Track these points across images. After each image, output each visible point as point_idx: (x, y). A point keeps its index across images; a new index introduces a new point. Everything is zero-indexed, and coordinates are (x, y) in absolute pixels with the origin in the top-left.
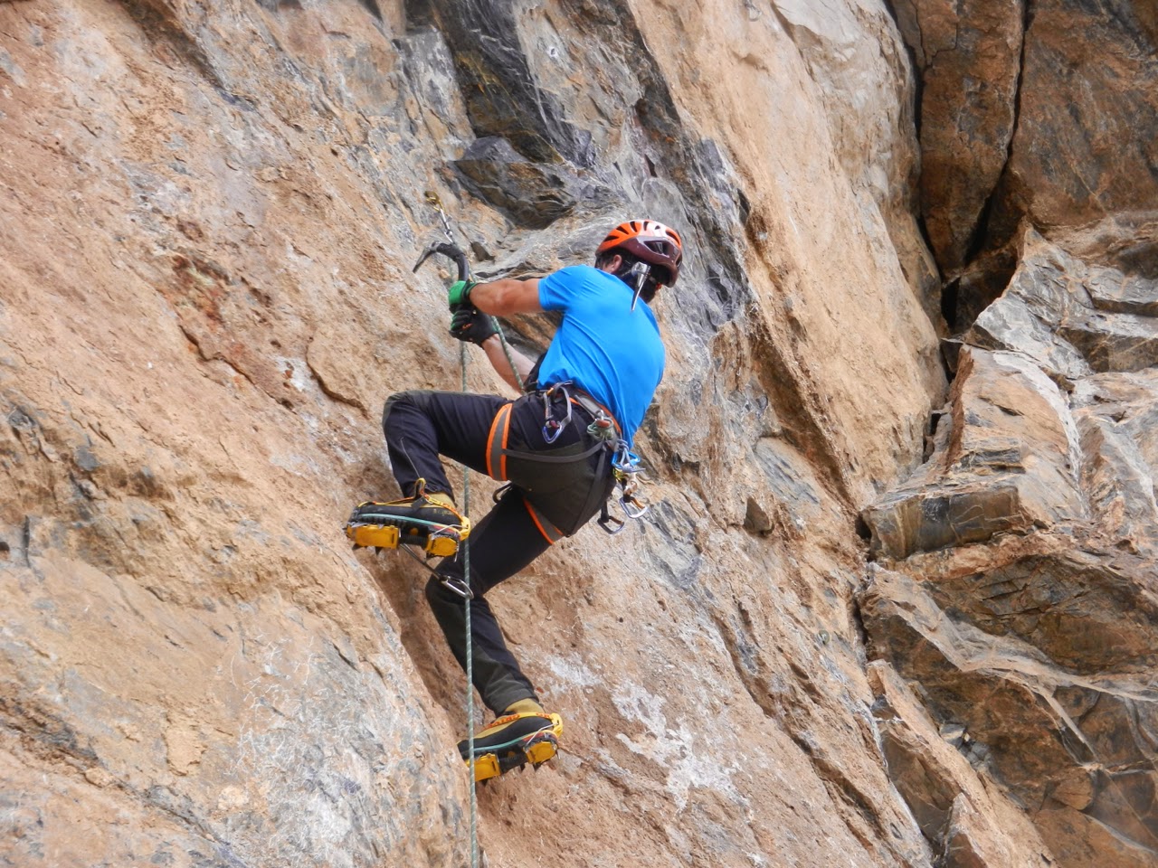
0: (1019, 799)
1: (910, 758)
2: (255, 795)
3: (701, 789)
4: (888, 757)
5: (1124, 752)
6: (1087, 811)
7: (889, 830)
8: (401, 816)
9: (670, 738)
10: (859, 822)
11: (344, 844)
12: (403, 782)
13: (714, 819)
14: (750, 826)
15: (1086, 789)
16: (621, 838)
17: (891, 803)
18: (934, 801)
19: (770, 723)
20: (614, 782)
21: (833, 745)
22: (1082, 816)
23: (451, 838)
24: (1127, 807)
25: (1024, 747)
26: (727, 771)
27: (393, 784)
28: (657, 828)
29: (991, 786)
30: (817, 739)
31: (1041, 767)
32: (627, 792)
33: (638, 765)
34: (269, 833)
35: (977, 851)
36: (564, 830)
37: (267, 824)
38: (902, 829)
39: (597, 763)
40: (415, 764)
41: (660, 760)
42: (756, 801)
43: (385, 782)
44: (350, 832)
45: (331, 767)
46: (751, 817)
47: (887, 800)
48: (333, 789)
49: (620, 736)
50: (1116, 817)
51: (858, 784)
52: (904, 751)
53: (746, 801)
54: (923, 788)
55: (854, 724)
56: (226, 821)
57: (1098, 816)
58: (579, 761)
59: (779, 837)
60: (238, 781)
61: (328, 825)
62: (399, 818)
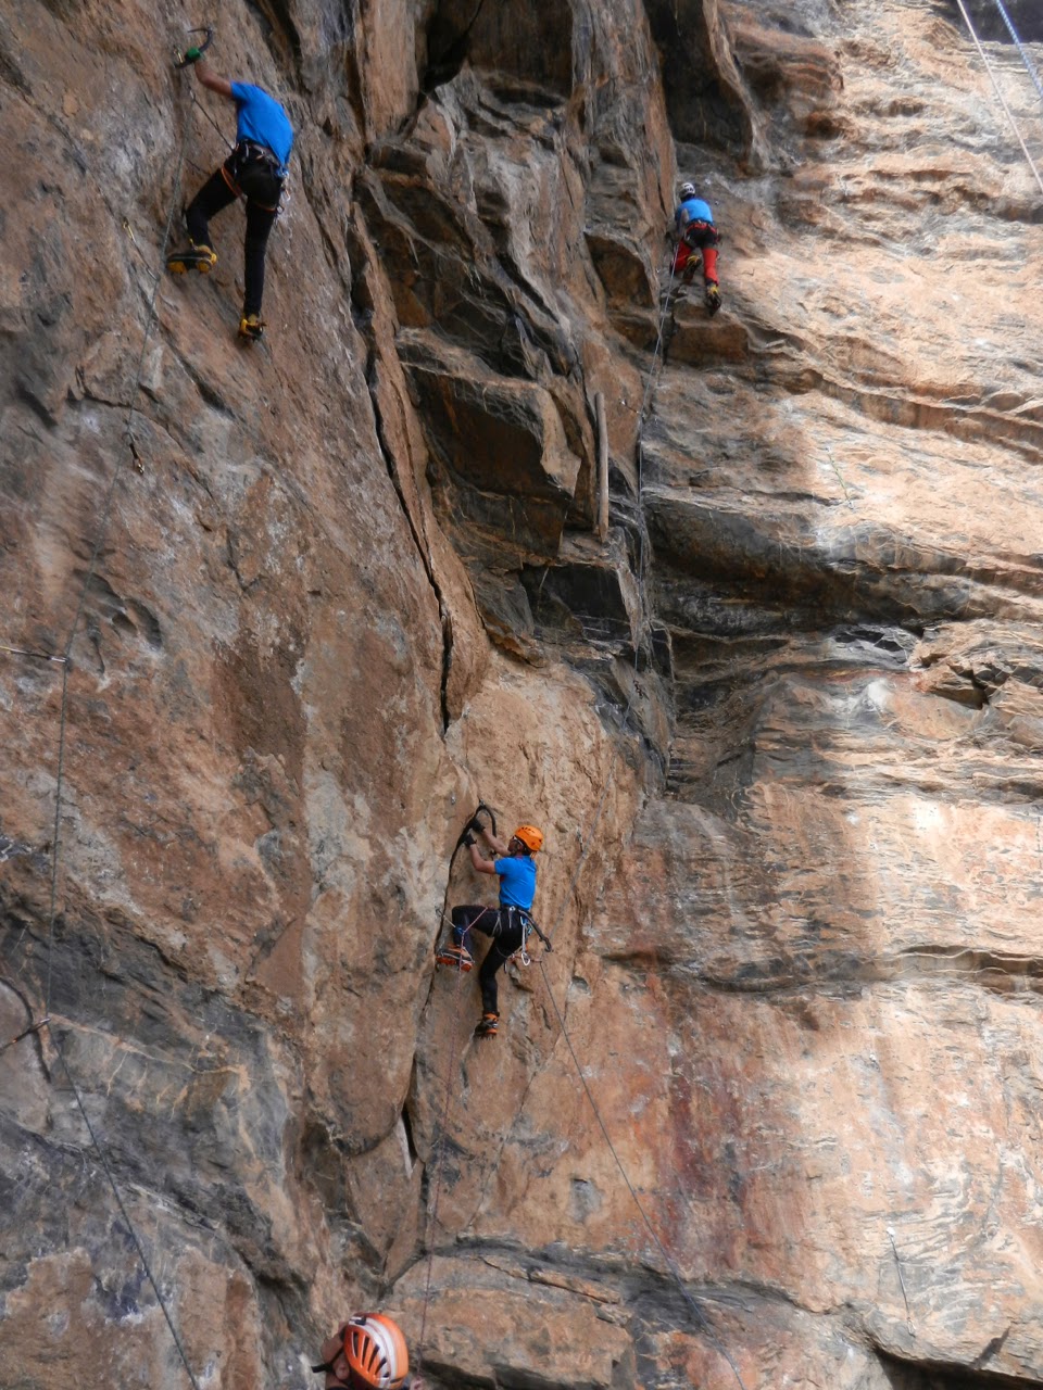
0: (389, 273)
1: (356, 242)
2: (96, 138)
4: (348, 238)
5: (429, 271)
6: (410, 287)
7: (339, 264)
10: (329, 255)
11: (129, 174)
12: (159, 161)
15: (413, 279)
17: (345, 256)
19: (309, 206)
21: (329, 225)
22: (408, 288)
24: (424, 292)
25: (397, 256)
27: (155, 160)
29: (380, 265)
30: (324, 220)
31: (400, 266)
34: (99, 156)
37: (99, 152)
38: (344, 265)
40: (166, 156)
43: (151, 157)
44: (132, 171)
45: (131, 141)
47: (342, 253)
48: (129, 150)
50: (419, 294)
51: (334, 243)
52: (354, 239)
54: (357, 255)
55: (339, 221)
56: (81, 143)
57: (414, 291)
59: (298, 248)
60: (90, 129)
61: (124, 164)
62: (154, 175)
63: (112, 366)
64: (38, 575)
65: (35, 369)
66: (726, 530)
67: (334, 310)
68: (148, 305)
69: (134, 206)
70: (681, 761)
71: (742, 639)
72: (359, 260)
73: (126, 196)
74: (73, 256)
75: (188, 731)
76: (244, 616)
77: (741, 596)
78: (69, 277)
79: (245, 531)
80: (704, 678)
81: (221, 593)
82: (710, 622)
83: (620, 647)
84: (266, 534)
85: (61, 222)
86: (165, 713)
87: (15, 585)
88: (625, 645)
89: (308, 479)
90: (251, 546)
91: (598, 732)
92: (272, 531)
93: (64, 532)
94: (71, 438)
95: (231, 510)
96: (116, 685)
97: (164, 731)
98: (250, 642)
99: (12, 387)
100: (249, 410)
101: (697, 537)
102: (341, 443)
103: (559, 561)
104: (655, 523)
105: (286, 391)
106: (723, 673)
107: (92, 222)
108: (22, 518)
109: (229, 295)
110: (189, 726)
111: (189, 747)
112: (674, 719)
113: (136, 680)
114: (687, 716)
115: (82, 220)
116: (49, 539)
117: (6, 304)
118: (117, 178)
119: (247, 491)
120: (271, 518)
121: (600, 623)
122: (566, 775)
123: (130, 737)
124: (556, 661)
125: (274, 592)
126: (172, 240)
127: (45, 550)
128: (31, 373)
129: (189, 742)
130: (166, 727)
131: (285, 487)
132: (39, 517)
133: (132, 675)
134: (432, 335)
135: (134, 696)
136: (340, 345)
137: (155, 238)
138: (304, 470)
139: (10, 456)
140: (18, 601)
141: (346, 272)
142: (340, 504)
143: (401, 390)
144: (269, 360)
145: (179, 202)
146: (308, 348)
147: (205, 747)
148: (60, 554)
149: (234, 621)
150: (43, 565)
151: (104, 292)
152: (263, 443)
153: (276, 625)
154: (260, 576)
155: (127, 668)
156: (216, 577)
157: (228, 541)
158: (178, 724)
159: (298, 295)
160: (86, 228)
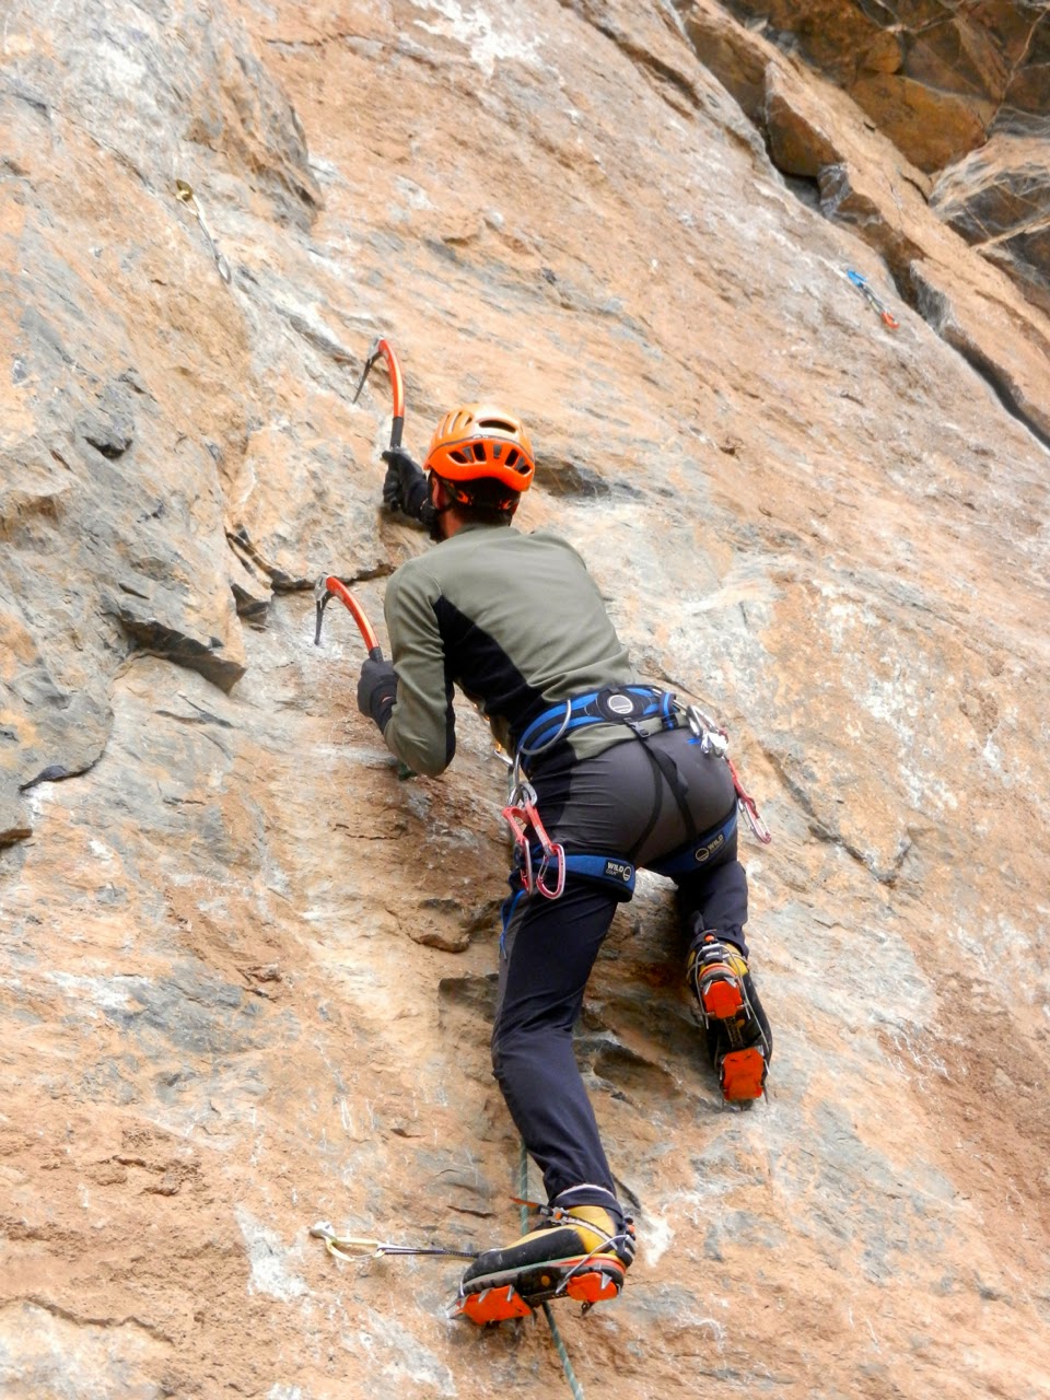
0: (833, 77)
1: (716, 41)
2: (40, 40)
3: (507, 60)
4: (693, 41)
5: (924, 8)
6: (899, 72)
7: (706, 101)
8: (198, 64)
9: (468, 21)
10: (675, 95)
11: (143, 85)
12: (192, 33)
13: (525, 85)
14: (563, 90)
15: (895, 49)
16: (435, 105)
17: (705, 80)
18: (747, 78)
19: (569, 13)
20: (418, 59)
21: (636, 29)
22: (896, 78)
23: (255, 88)
24: (937, 61)
25: (828, 24)
26: (530, 45)
27: (182, 34)
28: (469, 94)
29: (803, 68)
30: (617, 24)
31: (848, 40)
32: (433, 67)
33: (439, 42)
34: (63, 75)
35: (795, 110)
36: (377, 104)
37: (58, 68)
38: (717, 98)
39: (398, 45)
40: (202, 18)
41: (462, 39)
42: (564, 69)
43: (174, 33)
44: (146, 76)
45: (114, 18)
46: (562, 82)
47: (701, 76)
48: (121, 37)
49: (417, 22)
50: (928, 74)
51: (667, 61)
52: (708, 35)
53: (555, 70)
54: (735, 68)
55: (654, 10)
56: (15, 64)
57: (911, 75)
58: (380, 45)
59: (593, 99)
60: (19, 29)
61: (123, 70)
62: (195, 66)
63: (303, 496)
64: (362, 1029)
65: (136, 565)
67: (752, 197)
68: (314, 339)
69: (187, 150)
72: (748, 83)
73: (159, 134)
74: (102, 288)
75: (941, 1290)
76: (925, 951)
78: (117, 335)
79: (814, 738)
81: (832, 915)
84: (871, 723)
85: (47, 230)
86: (855, 1262)
87: (320, 1070)
89: (902, 555)
90: (848, 769)
92: (878, 708)
93: (376, 903)
94: (289, 693)
95: (749, 702)
96: (688, 1230)
97: (874, 1307)
98: (976, 1004)
99: (108, 630)
100: (668, 463)
102: (933, 461)
105: (733, 400)
107: (112, 207)
108: (263, 910)
109: (488, 257)
110: (936, 1276)
111: (964, 1333)
113: (732, 1197)
115: (89, 212)
116: (347, 935)
117: (9, 441)
118: (121, 103)
119: (763, 639)
120: (862, 684)
123: (793, 1358)
125: (970, 857)
126: (306, 197)
127: (350, 963)
128: (133, 579)
129: (958, 1319)
130: (873, 1295)
131: (852, 590)
132: (302, 897)
133: (715, 1189)
134: (1015, 141)
135: (750, 1241)
136: (807, 258)
137: (269, 207)
138: (876, 540)
139: (171, 786)
140: (344, 1106)
141: (729, 109)
142: (1016, 587)
143: (1011, 302)
144: (655, 349)
145: (277, 107)
146: (734, 292)
147: (1013, 1318)
148: (392, 959)
149: (908, 966)
150: (361, 1001)
151: (207, 346)
152: (743, 522)
153: (1021, 942)
154: (910, 832)
155: (695, 1178)
156: (801, 878)
157: (786, 782)
158: (902, 1279)
159: (645, 192)
160: (104, 224)
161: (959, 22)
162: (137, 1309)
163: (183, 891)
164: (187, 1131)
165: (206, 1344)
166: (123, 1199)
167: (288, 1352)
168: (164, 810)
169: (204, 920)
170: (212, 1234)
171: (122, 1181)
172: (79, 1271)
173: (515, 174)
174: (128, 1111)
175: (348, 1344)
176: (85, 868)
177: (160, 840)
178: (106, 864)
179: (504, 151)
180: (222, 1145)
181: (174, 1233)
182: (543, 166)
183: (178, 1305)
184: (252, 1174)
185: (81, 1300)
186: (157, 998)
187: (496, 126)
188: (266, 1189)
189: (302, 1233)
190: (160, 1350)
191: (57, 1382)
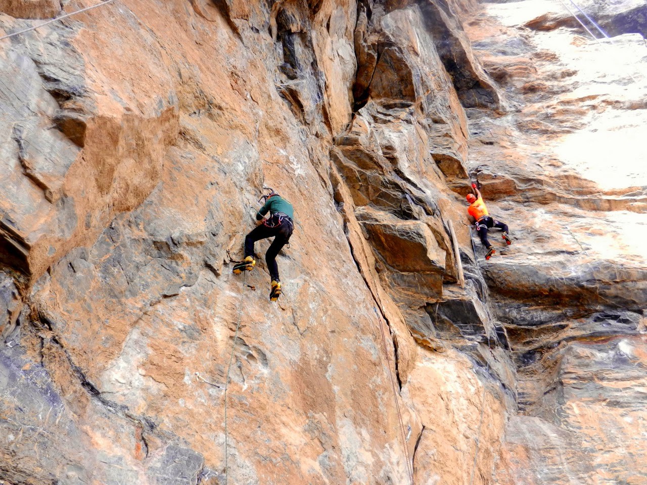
0: (348, 186)
2: (230, 161)
3: (300, 174)
4: (330, 176)
5: (366, 182)
7: (328, 187)
9: (297, 166)
10: (323, 184)
11: (242, 171)
13: (301, 179)
15: (359, 186)
16: (286, 179)
17: (329, 183)
19: (313, 166)
20: (287, 170)
21: (322, 172)
22: (357, 191)
23: (260, 173)
24: (364, 191)
25: (351, 178)
26: (304, 172)
27: (252, 163)
28: (292, 179)
29: (345, 183)
30: (319, 171)
31: (353, 182)
32: (288, 173)
33: (291, 169)
34: (231, 168)
36: (278, 176)
37: (231, 165)
38: (330, 187)
39: (285, 167)
41: (295, 169)
42: (308, 178)
43: (250, 163)
44: (244, 169)
45: (242, 159)
46: (307, 180)
48: (242, 162)
49: (289, 164)
50: (362, 192)
51: (324, 179)
52: (333, 175)
53: (306, 178)
54: (334, 181)
55: (326, 170)
56: (224, 164)
57: (360, 191)
58: (282, 166)
59: (311, 184)
60: (227, 158)
61: (241, 168)
62: (252, 169)
63: (240, 247)
64: (215, 341)
65: (211, 254)
66: (524, 274)
67: (328, 206)
69: (245, 182)
70: (523, 393)
71: (542, 326)
72: (335, 184)
73: (242, 179)
74: (223, 206)
75: (282, 406)
76: (302, 347)
77: (539, 305)
78: (222, 215)
79: (299, 308)
80: (527, 348)
81: (291, 338)
82: (524, 320)
83: (480, 338)
84: (309, 308)
85: (218, 195)
86: (272, 398)
87: (207, 347)
88: (483, 337)
89: (324, 281)
90: (302, 315)
91: (477, 383)
92: (311, 306)
93: (225, 320)
95: (293, 299)
96: (250, 387)
97: (272, 407)
98: (306, 358)
99: (203, 263)
100: (296, 254)
101: (509, 279)
102: (336, 261)
103: (443, 300)
104: (487, 275)
105: (311, 244)
106: (536, 345)
107: (230, 192)
108: (208, 317)
110: (282, 403)
111: (283, 413)
112: (515, 371)
113: (258, 384)
114: (521, 369)
115: (226, 193)
116: (219, 324)
117: (199, 231)
118: (238, 173)
119: (299, 290)
120: (310, 301)
121: (468, 327)
122: (465, 407)
123: (257, 412)
124: (450, 348)
125: (314, 334)
126: (260, 192)
127: (218, 329)
128: (210, 256)
129: (283, 411)
130: (272, 405)
131: (315, 286)
132: (215, 316)
133: (256, 382)
134: (370, 208)
135: (258, 392)
136: (331, 220)
137: (254, 192)
138: (322, 277)
139: (202, 291)
140: (208, 354)
141: (331, 189)
142: (339, 289)
143: (359, 233)
144: (303, 232)
145: (262, 177)
146: (318, 224)
147: (291, 412)
148: (224, 330)
149: (298, 350)
150: (217, 336)
151: (235, 218)
152: (304, 268)
153: (317, 349)
154: (308, 327)
155: (254, 379)
156: (289, 331)
157: (293, 314)
158: (277, 403)
159: (312, 203)
160: (227, 195)
161: (370, 187)
162: (165, 381)
163: (198, 311)
164: (183, 352)
165: (173, 389)
166: (170, 362)
167: (185, 393)
168: (200, 296)
169: (199, 317)
170: (181, 371)
171: (171, 358)
172: (159, 373)
173: (294, 194)
174: (176, 347)
175: (194, 393)
176: (184, 303)
177: (197, 300)
178: (188, 303)
179: (294, 190)
180: (188, 356)
181: (175, 370)
182: (298, 194)
183: (171, 381)
184: (190, 362)
185: (158, 378)
186: (187, 328)
187: (294, 186)
188: (191, 365)
189: (194, 373)
190: (166, 389)
191: (149, 391)
